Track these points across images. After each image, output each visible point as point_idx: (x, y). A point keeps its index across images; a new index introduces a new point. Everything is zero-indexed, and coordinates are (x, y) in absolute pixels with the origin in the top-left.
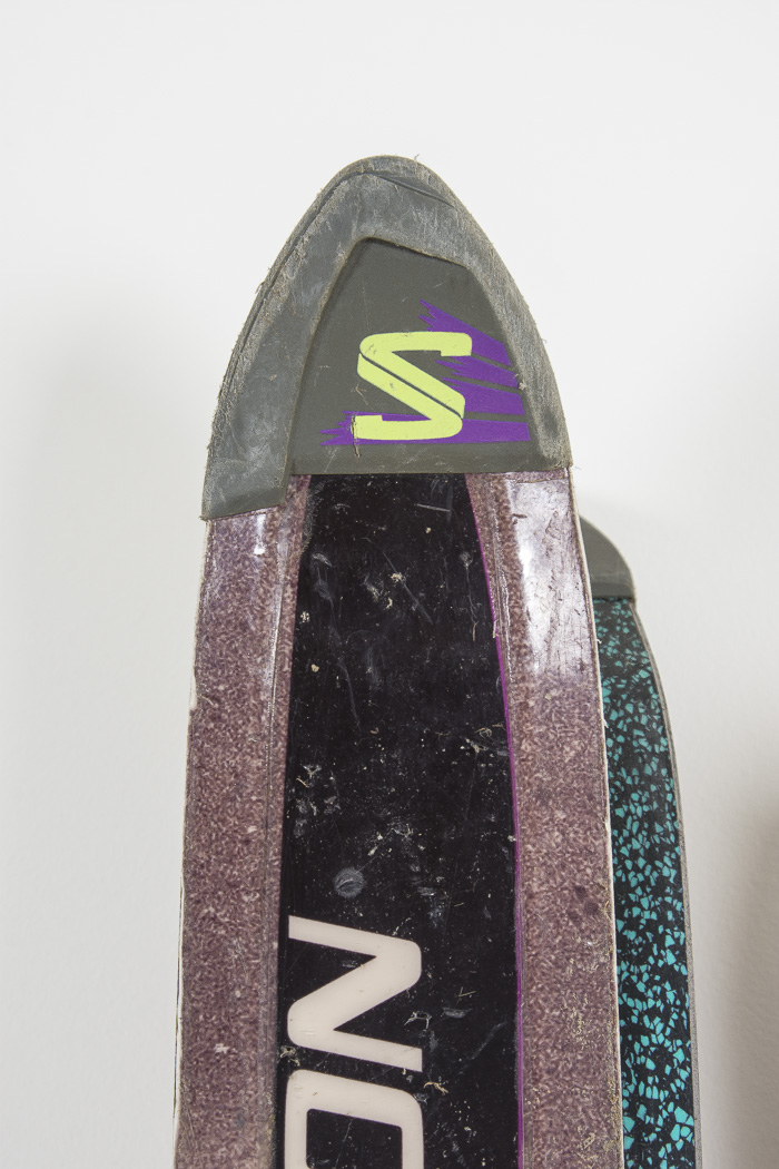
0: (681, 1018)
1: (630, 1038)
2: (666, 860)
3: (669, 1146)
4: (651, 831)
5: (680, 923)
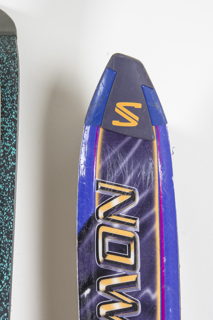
0: (15, 129)
1: (4, 133)
2: (15, 95)
3: (10, 155)
4: (12, 89)
5: (17, 109)
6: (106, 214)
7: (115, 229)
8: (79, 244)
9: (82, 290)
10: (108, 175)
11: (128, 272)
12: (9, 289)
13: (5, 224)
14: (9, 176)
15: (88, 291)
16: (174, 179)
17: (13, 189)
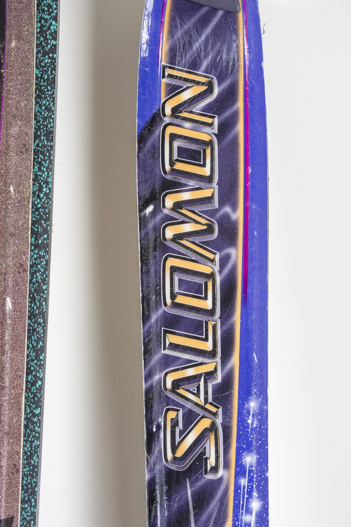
3: (50, 31)
6: (175, 110)
7: (186, 130)
8: (139, 148)
9: (143, 207)
10: (178, 59)
11: (202, 184)
12: (50, 204)
13: (43, 122)
14: (48, 59)
15: (150, 208)
16: (265, 65)
17: (53, 76)
